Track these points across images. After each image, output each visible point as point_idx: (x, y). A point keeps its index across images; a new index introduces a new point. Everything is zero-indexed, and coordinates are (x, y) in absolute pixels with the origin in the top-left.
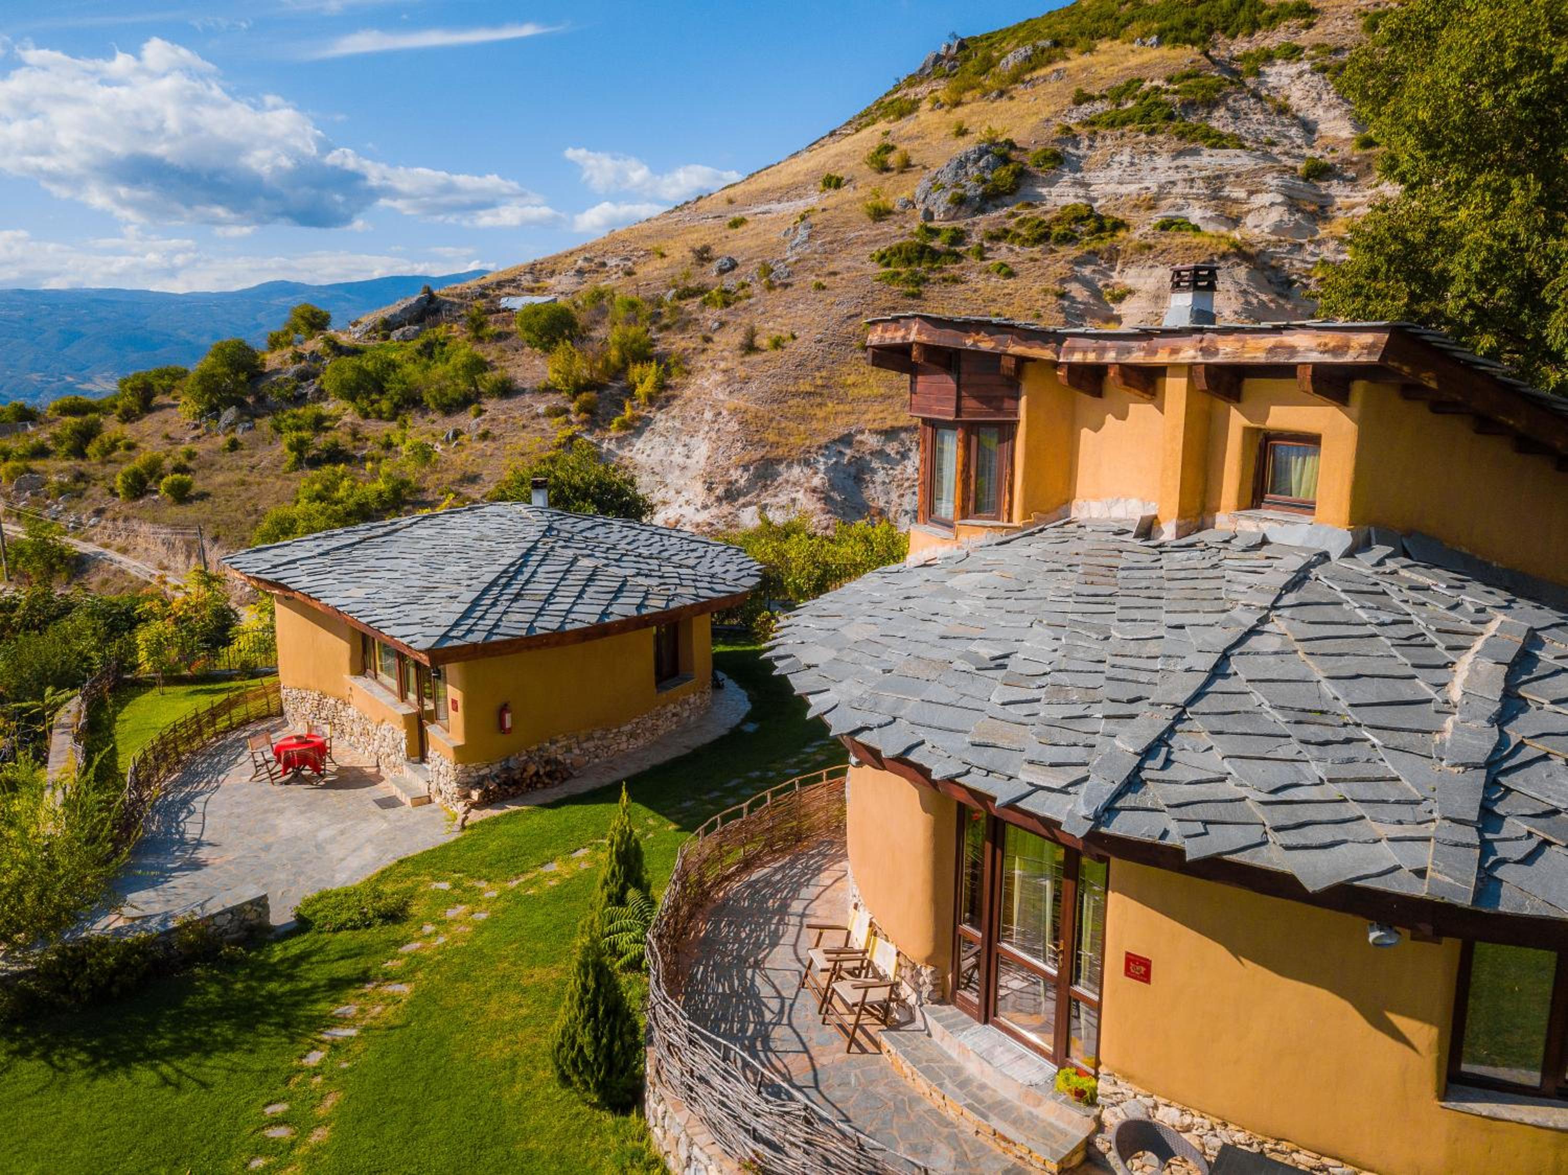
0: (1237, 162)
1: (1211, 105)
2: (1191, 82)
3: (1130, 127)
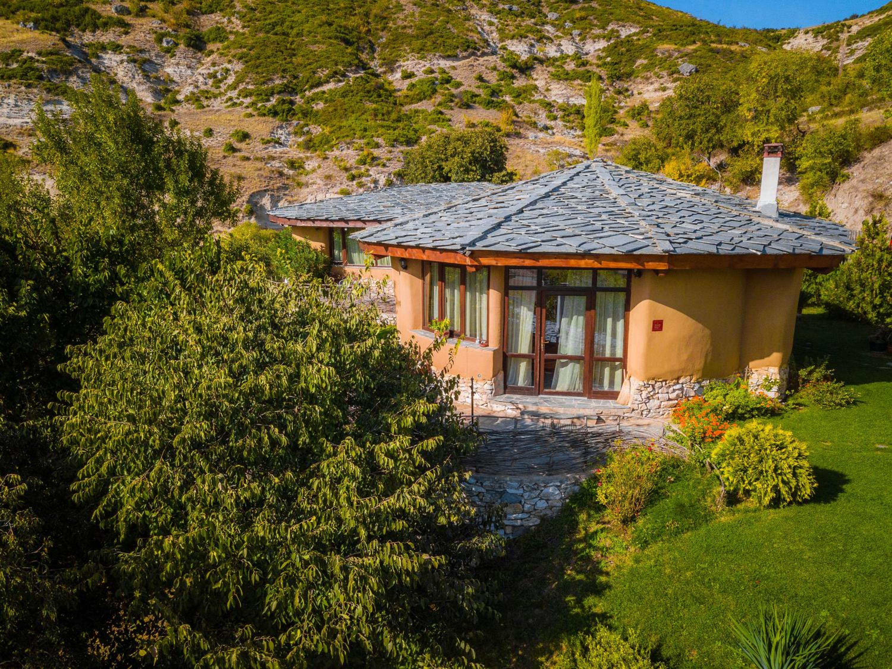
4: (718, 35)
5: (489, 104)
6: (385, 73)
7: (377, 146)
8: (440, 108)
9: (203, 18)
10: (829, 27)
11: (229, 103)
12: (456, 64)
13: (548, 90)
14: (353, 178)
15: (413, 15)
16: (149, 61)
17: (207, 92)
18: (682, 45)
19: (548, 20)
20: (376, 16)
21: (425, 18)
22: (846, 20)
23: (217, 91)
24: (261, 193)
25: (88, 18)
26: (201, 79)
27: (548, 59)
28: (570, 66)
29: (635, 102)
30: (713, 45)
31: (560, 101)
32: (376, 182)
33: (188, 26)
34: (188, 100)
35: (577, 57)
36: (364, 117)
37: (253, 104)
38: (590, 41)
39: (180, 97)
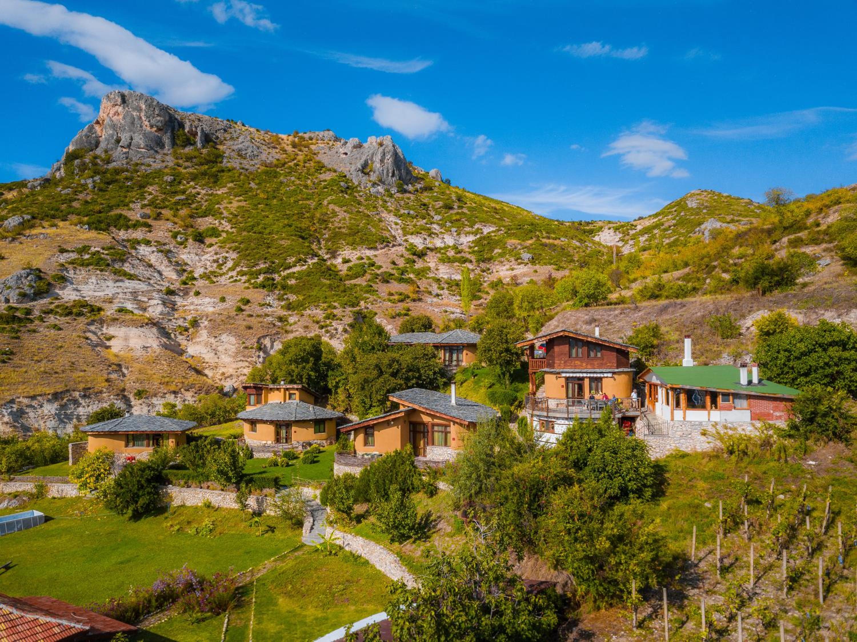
0: (140, 286)
1: (123, 261)
2: (112, 251)
3: (91, 267)
4: (547, 233)
5: (401, 280)
6: (330, 258)
7: (335, 308)
8: (370, 283)
9: (200, 220)
10: (622, 226)
11: (232, 280)
12: (376, 253)
13: (437, 269)
14: (322, 327)
15: (345, 219)
16: (170, 251)
17: (215, 272)
18: (523, 241)
19: (434, 220)
20: (320, 219)
21: (353, 221)
22: (635, 220)
23: (221, 272)
24: (264, 337)
25: (122, 222)
26: (209, 263)
27: (436, 248)
28: (451, 253)
29: (493, 278)
30: (544, 241)
31: (445, 277)
32: (336, 329)
33: (192, 227)
34: (202, 277)
35: (455, 247)
36: (323, 289)
37: (249, 281)
38: (463, 236)
39: (196, 275)
